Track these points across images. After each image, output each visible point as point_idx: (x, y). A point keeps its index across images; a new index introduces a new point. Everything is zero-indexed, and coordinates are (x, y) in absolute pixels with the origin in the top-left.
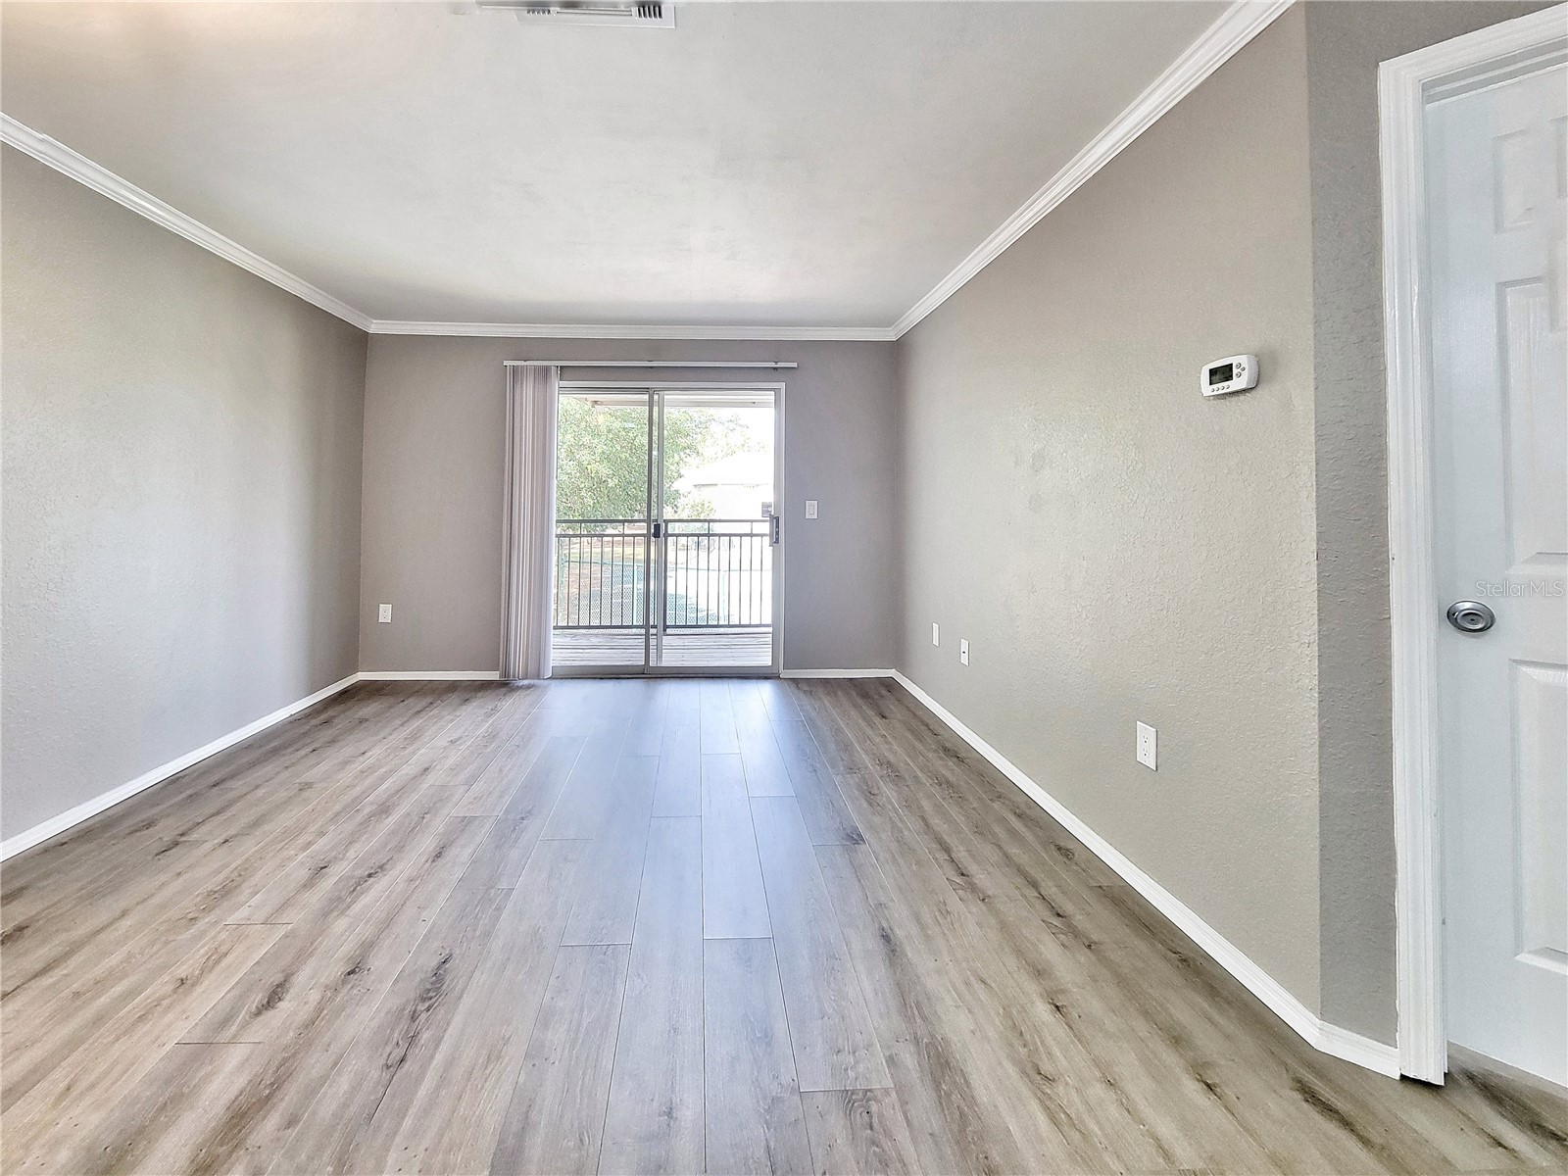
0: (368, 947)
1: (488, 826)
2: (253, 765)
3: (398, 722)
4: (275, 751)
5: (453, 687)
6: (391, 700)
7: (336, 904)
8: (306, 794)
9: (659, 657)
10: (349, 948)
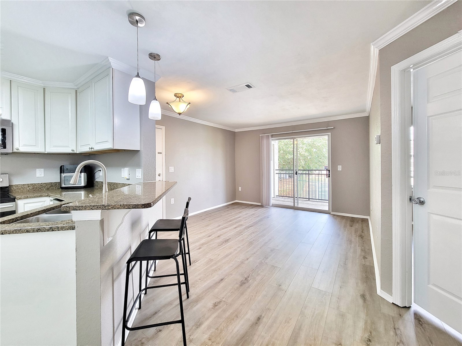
0: (221, 235)
1: (244, 227)
2: (216, 212)
3: (239, 209)
4: (219, 211)
5: (252, 205)
6: (239, 206)
7: (220, 230)
8: (221, 217)
9: (298, 204)
10: (219, 234)
